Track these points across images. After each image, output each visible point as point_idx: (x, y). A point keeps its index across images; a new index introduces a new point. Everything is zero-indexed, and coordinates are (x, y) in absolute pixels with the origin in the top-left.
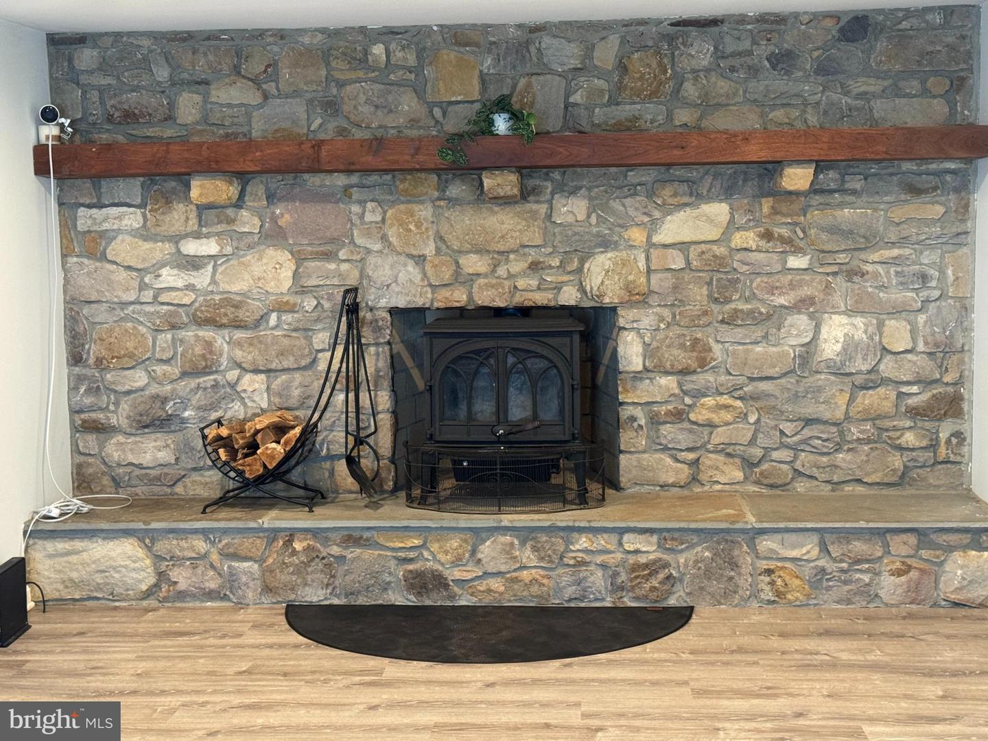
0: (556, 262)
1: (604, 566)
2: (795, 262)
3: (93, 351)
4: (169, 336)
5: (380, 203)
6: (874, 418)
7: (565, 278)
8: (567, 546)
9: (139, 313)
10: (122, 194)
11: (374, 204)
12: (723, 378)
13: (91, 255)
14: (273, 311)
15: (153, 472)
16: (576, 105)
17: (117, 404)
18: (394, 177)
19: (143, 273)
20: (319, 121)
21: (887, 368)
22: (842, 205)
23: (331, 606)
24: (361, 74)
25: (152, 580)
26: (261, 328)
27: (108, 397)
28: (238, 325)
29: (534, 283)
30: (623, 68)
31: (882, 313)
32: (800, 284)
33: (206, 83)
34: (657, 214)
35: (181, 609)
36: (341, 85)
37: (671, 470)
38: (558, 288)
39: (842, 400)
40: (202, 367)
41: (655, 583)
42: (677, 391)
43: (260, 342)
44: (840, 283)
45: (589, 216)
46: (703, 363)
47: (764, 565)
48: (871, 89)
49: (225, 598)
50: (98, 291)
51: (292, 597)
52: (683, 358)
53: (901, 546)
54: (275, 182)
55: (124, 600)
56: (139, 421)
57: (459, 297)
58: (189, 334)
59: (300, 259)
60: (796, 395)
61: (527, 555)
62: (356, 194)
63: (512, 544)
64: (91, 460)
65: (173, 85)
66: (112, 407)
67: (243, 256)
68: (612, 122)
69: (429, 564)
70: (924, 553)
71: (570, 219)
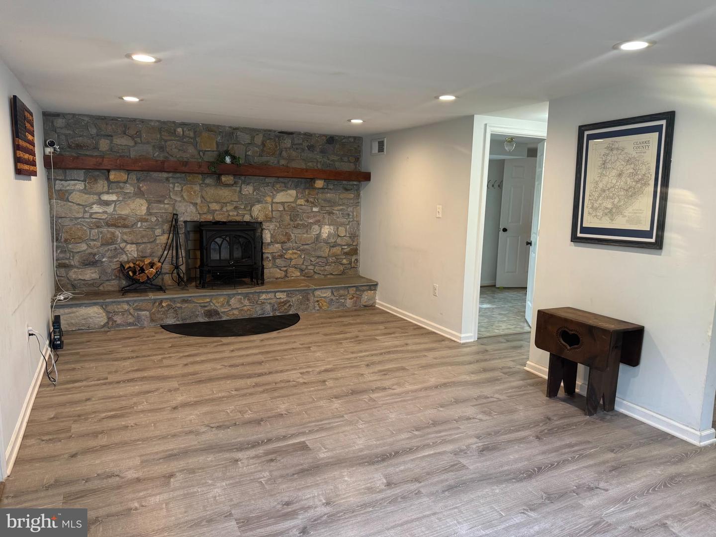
0: (243, 207)
1: (270, 303)
2: (315, 209)
3: (64, 236)
4: (96, 231)
5: (180, 184)
6: (335, 255)
7: (245, 212)
8: (259, 298)
9: (83, 222)
10: (75, 176)
11: (178, 184)
12: (294, 245)
13: (62, 199)
14: (139, 221)
15: (90, 282)
16: (249, 155)
17: (73, 257)
18: (186, 175)
19: (85, 207)
20: (157, 153)
21: (339, 241)
22: (327, 193)
23: (177, 324)
24: (173, 138)
25: (106, 321)
26: (134, 228)
27: (70, 254)
28: (125, 226)
29: (235, 213)
30: (263, 144)
31: (337, 225)
32: (316, 216)
33: (112, 136)
34: (275, 193)
35: (120, 330)
36: (166, 141)
37: (279, 274)
38: (243, 216)
39: (327, 250)
40: (111, 241)
41: (285, 307)
42: (281, 249)
43: (134, 233)
44: (326, 216)
45: (253, 192)
46: (289, 240)
47: (316, 299)
48: (335, 159)
49: (136, 325)
50: (65, 213)
51: (162, 323)
52: (284, 239)
53: (352, 291)
54: (140, 174)
55: (94, 329)
56: (83, 263)
57: (210, 218)
58: (105, 230)
59: (149, 202)
60: (315, 249)
61: (246, 302)
62: (171, 180)
63: (241, 299)
64: (62, 278)
65: (97, 136)
66: (71, 258)
67: (127, 201)
68: (260, 162)
69: (212, 307)
70: (358, 293)
71: (247, 193)
